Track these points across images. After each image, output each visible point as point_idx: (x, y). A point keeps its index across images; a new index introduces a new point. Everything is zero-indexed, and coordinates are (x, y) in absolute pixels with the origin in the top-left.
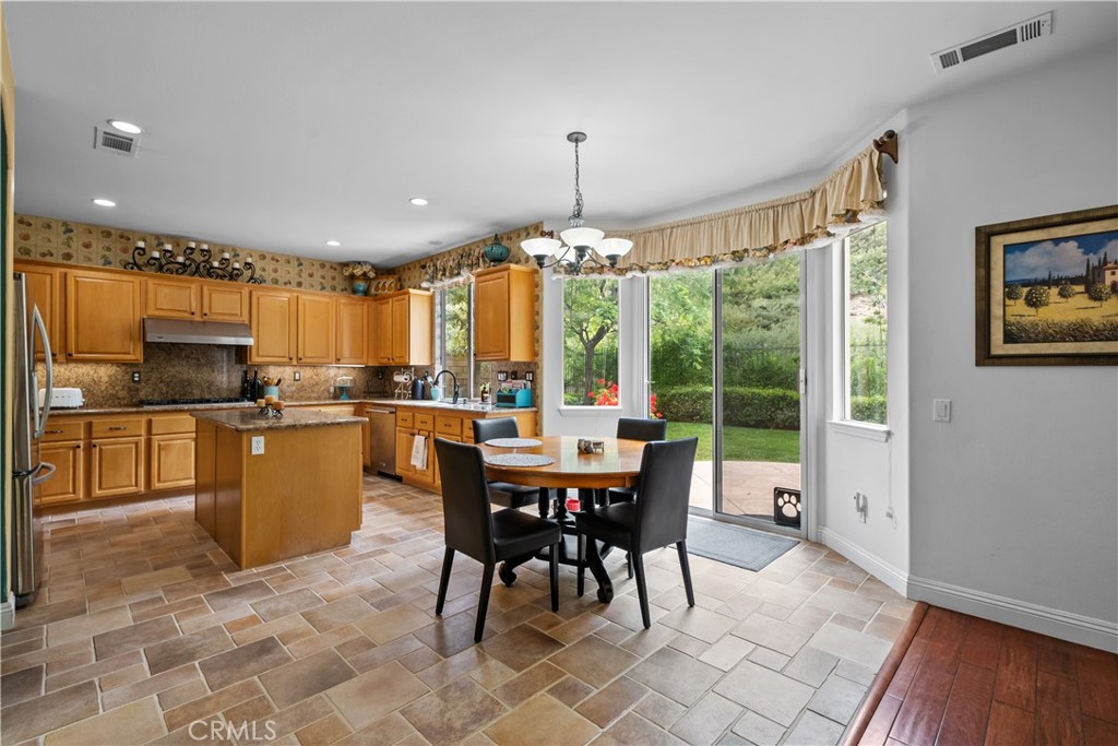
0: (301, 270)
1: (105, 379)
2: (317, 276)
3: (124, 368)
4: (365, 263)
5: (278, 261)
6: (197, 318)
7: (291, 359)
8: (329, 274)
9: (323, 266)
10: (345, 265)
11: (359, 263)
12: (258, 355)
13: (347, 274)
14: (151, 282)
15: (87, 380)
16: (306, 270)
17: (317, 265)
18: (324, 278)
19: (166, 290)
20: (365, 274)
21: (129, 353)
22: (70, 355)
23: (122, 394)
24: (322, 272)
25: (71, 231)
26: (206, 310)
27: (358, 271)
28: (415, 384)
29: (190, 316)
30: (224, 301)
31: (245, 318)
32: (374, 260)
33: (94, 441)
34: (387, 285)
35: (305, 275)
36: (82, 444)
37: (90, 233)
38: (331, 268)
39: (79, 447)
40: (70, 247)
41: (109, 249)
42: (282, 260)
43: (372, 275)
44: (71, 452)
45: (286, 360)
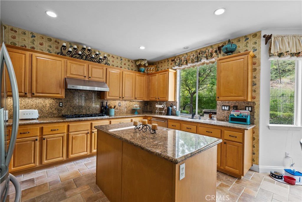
0: (122, 62)
1: (48, 105)
2: (127, 64)
3: (56, 100)
4: (145, 60)
5: (114, 58)
6: (87, 79)
7: (120, 98)
8: (131, 64)
9: (129, 61)
10: (138, 60)
11: (143, 60)
12: (109, 96)
13: (138, 64)
14: (68, 61)
15: (40, 105)
16: (123, 62)
17: (127, 61)
18: (129, 65)
19: (75, 66)
20: (144, 65)
21: (59, 94)
22: (33, 94)
23: (55, 112)
24: (128, 63)
25: (35, 37)
26: (90, 76)
27: (143, 63)
28: (168, 109)
29: (84, 78)
30: (97, 72)
31: (104, 80)
32: (149, 59)
33: (43, 136)
34: (151, 69)
35: (123, 64)
36: (38, 138)
37: (43, 38)
38: (132, 62)
39: (37, 140)
40: (34, 44)
41: (50, 47)
42: (115, 57)
43: (147, 65)
44: (33, 143)
45: (118, 98)
